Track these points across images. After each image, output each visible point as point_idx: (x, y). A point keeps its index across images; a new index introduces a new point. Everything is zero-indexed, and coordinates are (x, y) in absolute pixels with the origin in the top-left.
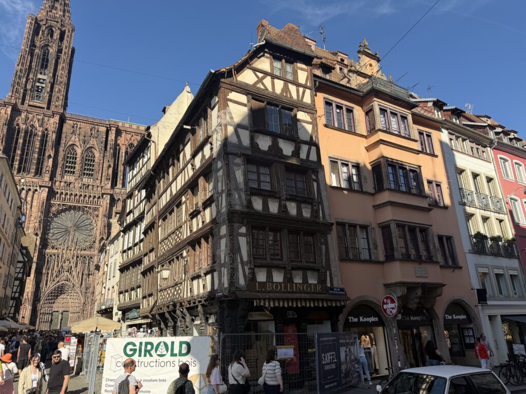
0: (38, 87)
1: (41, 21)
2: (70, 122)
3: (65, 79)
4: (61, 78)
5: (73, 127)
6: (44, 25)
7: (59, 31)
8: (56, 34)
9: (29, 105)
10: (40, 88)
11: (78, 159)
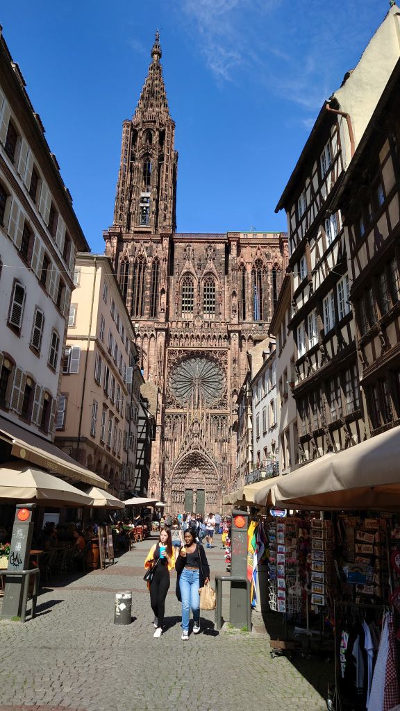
0: (142, 208)
1: (136, 126)
2: (181, 244)
3: (170, 191)
4: (166, 190)
5: (185, 250)
6: (141, 129)
7: (157, 133)
8: (155, 137)
9: (135, 232)
10: (145, 208)
11: (195, 290)
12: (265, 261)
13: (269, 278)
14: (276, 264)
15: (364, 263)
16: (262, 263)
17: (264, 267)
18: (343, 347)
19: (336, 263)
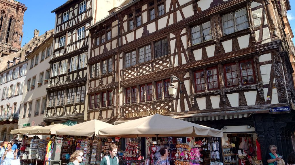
12: (7, 12)
13: (7, 21)
14: (13, 16)
15: (97, 54)
16: (5, 13)
17: (6, 15)
18: (79, 78)
19: (81, 47)
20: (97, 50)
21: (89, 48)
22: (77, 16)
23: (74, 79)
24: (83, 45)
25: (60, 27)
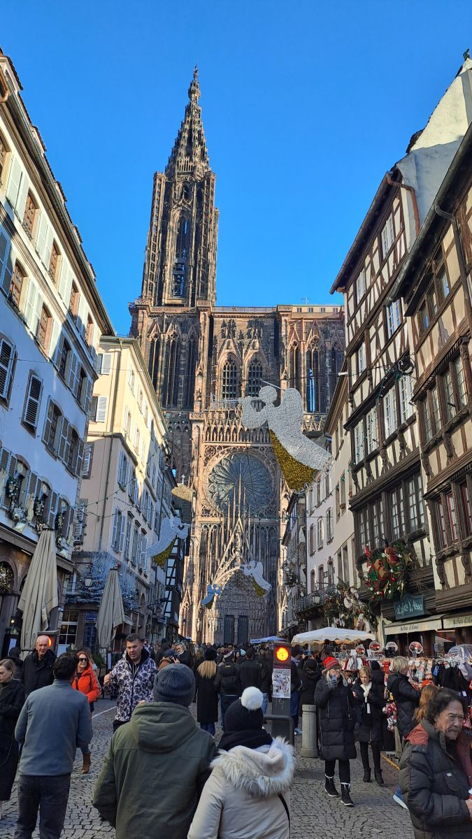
0: (176, 276)
2: (221, 319)
4: (204, 255)
7: (194, 187)
9: (167, 305)
10: (179, 276)
11: (238, 375)
13: (327, 360)
14: (336, 343)
15: (428, 360)
16: (319, 342)
18: (407, 454)
19: (398, 356)
20: (426, 347)
21: (412, 351)
22: (380, 273)
23: (398, 460)
24: (401, 349)
25: (353, 322)
